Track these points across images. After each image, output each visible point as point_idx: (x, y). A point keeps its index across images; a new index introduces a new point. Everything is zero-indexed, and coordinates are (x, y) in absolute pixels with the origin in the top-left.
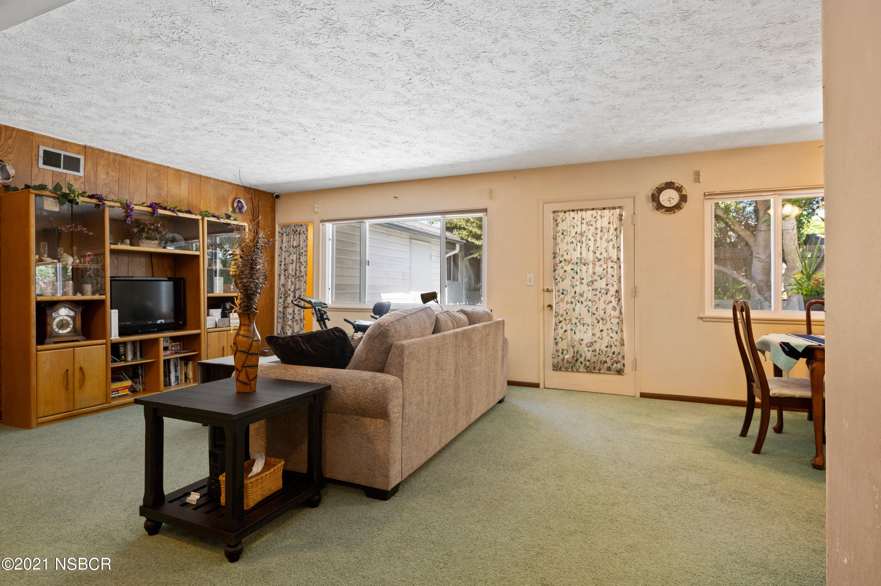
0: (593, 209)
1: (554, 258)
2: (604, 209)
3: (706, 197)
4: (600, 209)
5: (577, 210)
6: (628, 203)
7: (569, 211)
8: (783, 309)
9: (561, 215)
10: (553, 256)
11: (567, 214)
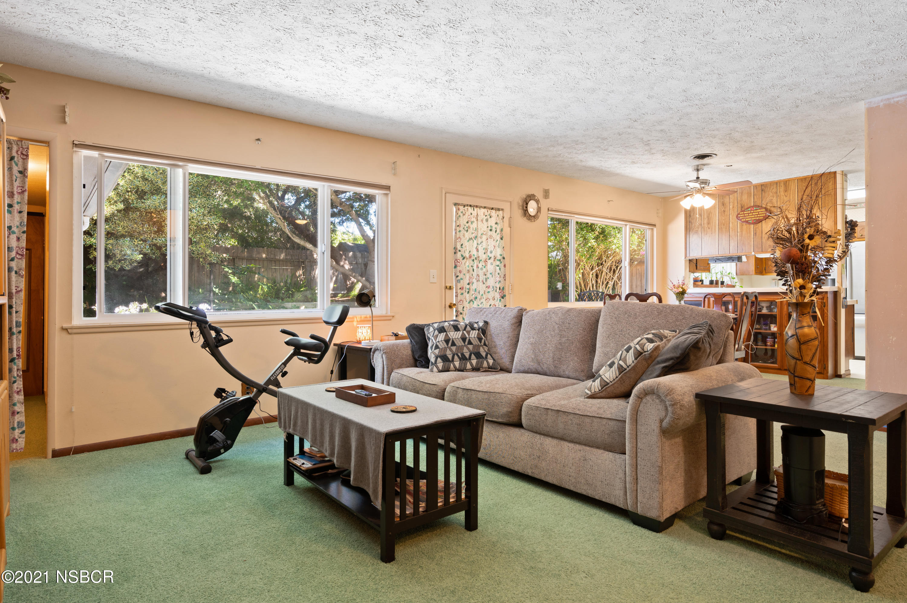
0: (485, 208)
1: (455, 253)
2: (492, 209)
3: (549, 212)
4: (490, 209)
5: (474, 206)
6: (506, 206)
7: (467, 205)
8: (576, 301)
9: (461, 208)
10: (454, 251)
11: (466, 207)
